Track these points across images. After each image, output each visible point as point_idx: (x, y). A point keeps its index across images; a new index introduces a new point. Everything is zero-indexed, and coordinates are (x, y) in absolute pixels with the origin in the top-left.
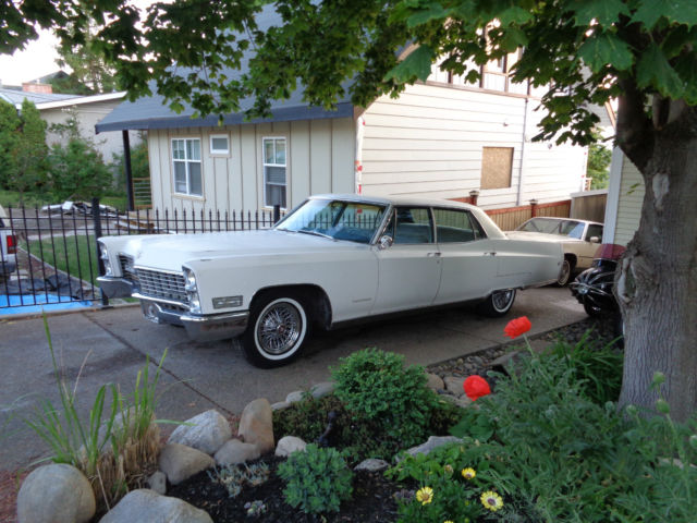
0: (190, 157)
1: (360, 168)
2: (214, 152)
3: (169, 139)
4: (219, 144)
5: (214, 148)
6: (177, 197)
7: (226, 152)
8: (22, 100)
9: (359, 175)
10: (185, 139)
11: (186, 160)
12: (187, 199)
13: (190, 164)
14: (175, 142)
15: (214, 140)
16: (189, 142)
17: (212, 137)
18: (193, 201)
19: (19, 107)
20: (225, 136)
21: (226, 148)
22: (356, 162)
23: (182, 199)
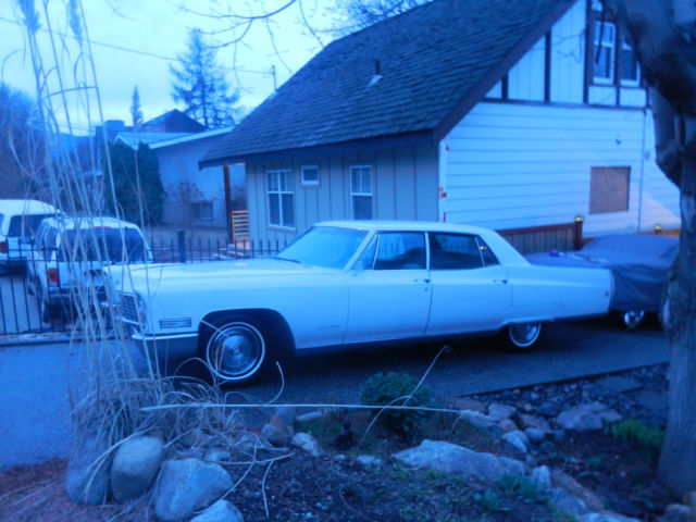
0: (283, 189)
1: (444, 195)
2: (305, 183)
3: (264, 172)
4: (310, 175)
5: (306, 179)
6: (272, 229)
7: (315, 183)
8: (138, 142)
9: (442, 202)
10: (279, 171)
11: (280, 192)
12: (280, 230)
13: (284, 195)
14: (269, 175)
15: (306, 172)
16: (282, 174)
17: (303, 168)
18: (285, 232)
19: (136, 148)
20: (316, 167)
21: (316, 179)
22: (439, 189)
23: (276, 230)
